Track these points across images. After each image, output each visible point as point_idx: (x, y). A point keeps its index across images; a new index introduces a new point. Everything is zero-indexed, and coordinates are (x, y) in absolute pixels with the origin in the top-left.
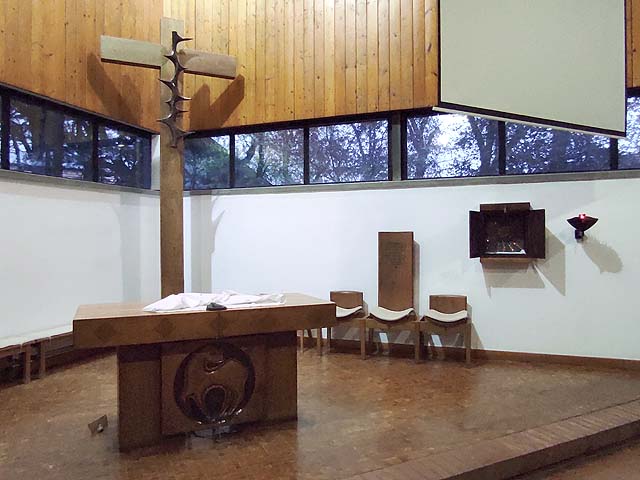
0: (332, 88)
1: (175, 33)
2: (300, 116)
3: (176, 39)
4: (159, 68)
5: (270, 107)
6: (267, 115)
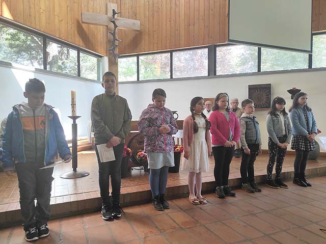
0: (183, 34)
1: (113, 10)
2: (169, 48)
4: (107, 26)
5: (155, 45)
6: (154, 48)
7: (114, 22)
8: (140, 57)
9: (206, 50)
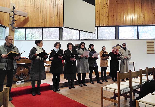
0: (48, 21)
1: (14, 7)
2: (41, 26)
3: (14, 8)
4: (10, 13)
5: (35, 24)
6: (34, 25)
7: (13, 12)
8: (27, 29)
9: (58, 29)
